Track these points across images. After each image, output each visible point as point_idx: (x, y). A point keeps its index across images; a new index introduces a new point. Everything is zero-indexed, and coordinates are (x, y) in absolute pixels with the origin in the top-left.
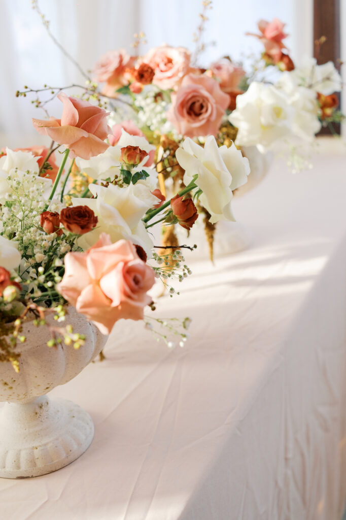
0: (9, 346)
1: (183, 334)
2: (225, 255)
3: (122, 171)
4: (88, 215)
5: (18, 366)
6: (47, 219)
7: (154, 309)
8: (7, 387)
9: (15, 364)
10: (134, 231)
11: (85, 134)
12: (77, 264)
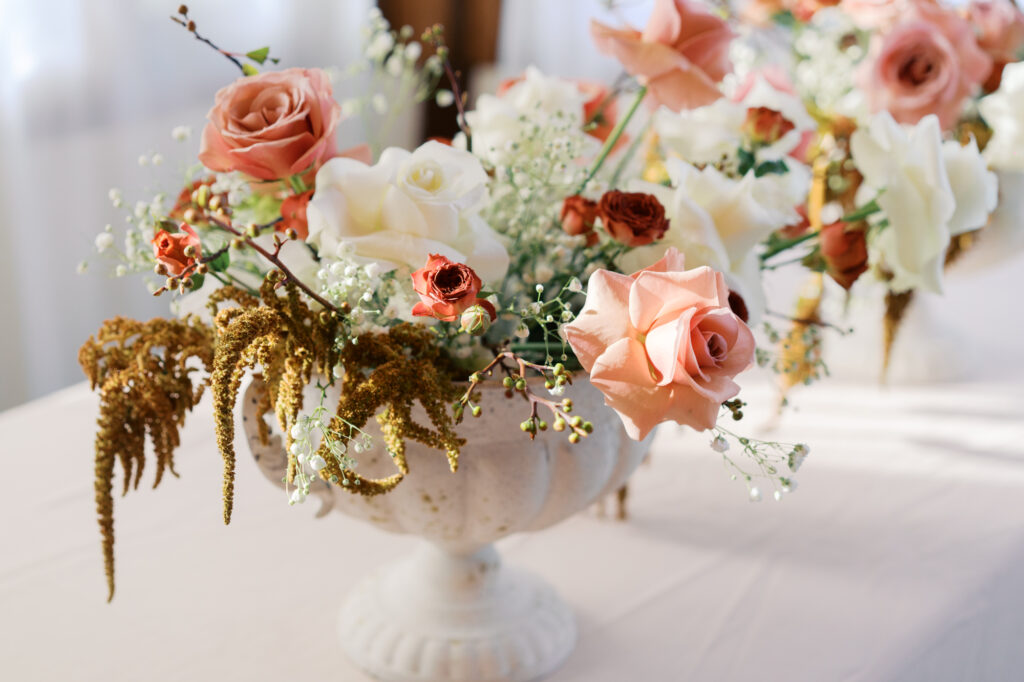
0: (448, 420)
1: (786, 477)
2: (912, 382)
3: (741, 152)
4: (652, 212)
5: (456, 460)
6: (574, 209)
7: (738, 417)
8: (428, 506)
9: (451, 454)
10: (735, 266)
11: (684, 64)
12: (609, 292)
